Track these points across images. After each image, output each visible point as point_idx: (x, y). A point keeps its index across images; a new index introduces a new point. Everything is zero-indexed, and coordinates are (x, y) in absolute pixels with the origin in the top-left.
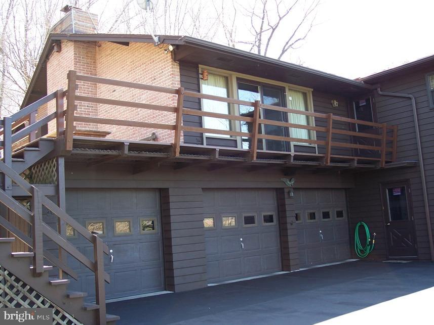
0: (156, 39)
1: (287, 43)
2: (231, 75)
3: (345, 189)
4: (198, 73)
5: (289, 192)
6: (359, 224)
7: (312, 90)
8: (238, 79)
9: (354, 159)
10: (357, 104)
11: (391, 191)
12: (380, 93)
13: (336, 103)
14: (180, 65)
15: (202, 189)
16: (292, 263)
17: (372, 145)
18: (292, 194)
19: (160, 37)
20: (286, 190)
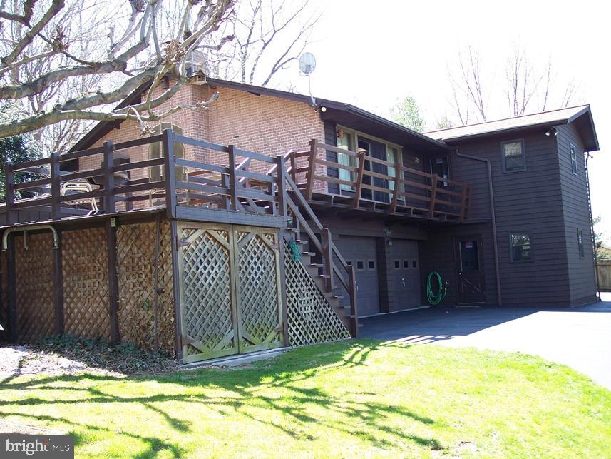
0: (314, 100)
1: (279, 62)
2: (354, 134)
3: (419, 241)
4: (335, 132)
5: (388, 242)
6: (432, 274)
7: (402, 147)
8: (359, 137)
9: (444, 215)
10: (434, 161)
11: (463, 244)
12: (459, 154)
13: (417, 160)
14: (325, 124)
15: (340, 235)
16: (390, 305)
17: (448, 200)
18: (390, 243)
19: (317, 100)
20: (386, 240)
